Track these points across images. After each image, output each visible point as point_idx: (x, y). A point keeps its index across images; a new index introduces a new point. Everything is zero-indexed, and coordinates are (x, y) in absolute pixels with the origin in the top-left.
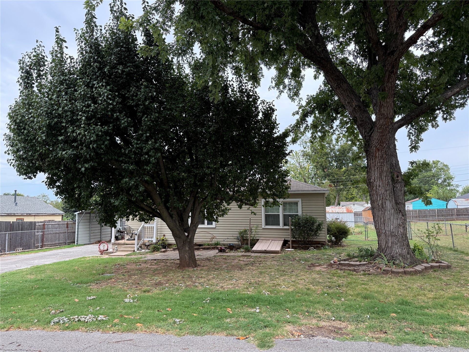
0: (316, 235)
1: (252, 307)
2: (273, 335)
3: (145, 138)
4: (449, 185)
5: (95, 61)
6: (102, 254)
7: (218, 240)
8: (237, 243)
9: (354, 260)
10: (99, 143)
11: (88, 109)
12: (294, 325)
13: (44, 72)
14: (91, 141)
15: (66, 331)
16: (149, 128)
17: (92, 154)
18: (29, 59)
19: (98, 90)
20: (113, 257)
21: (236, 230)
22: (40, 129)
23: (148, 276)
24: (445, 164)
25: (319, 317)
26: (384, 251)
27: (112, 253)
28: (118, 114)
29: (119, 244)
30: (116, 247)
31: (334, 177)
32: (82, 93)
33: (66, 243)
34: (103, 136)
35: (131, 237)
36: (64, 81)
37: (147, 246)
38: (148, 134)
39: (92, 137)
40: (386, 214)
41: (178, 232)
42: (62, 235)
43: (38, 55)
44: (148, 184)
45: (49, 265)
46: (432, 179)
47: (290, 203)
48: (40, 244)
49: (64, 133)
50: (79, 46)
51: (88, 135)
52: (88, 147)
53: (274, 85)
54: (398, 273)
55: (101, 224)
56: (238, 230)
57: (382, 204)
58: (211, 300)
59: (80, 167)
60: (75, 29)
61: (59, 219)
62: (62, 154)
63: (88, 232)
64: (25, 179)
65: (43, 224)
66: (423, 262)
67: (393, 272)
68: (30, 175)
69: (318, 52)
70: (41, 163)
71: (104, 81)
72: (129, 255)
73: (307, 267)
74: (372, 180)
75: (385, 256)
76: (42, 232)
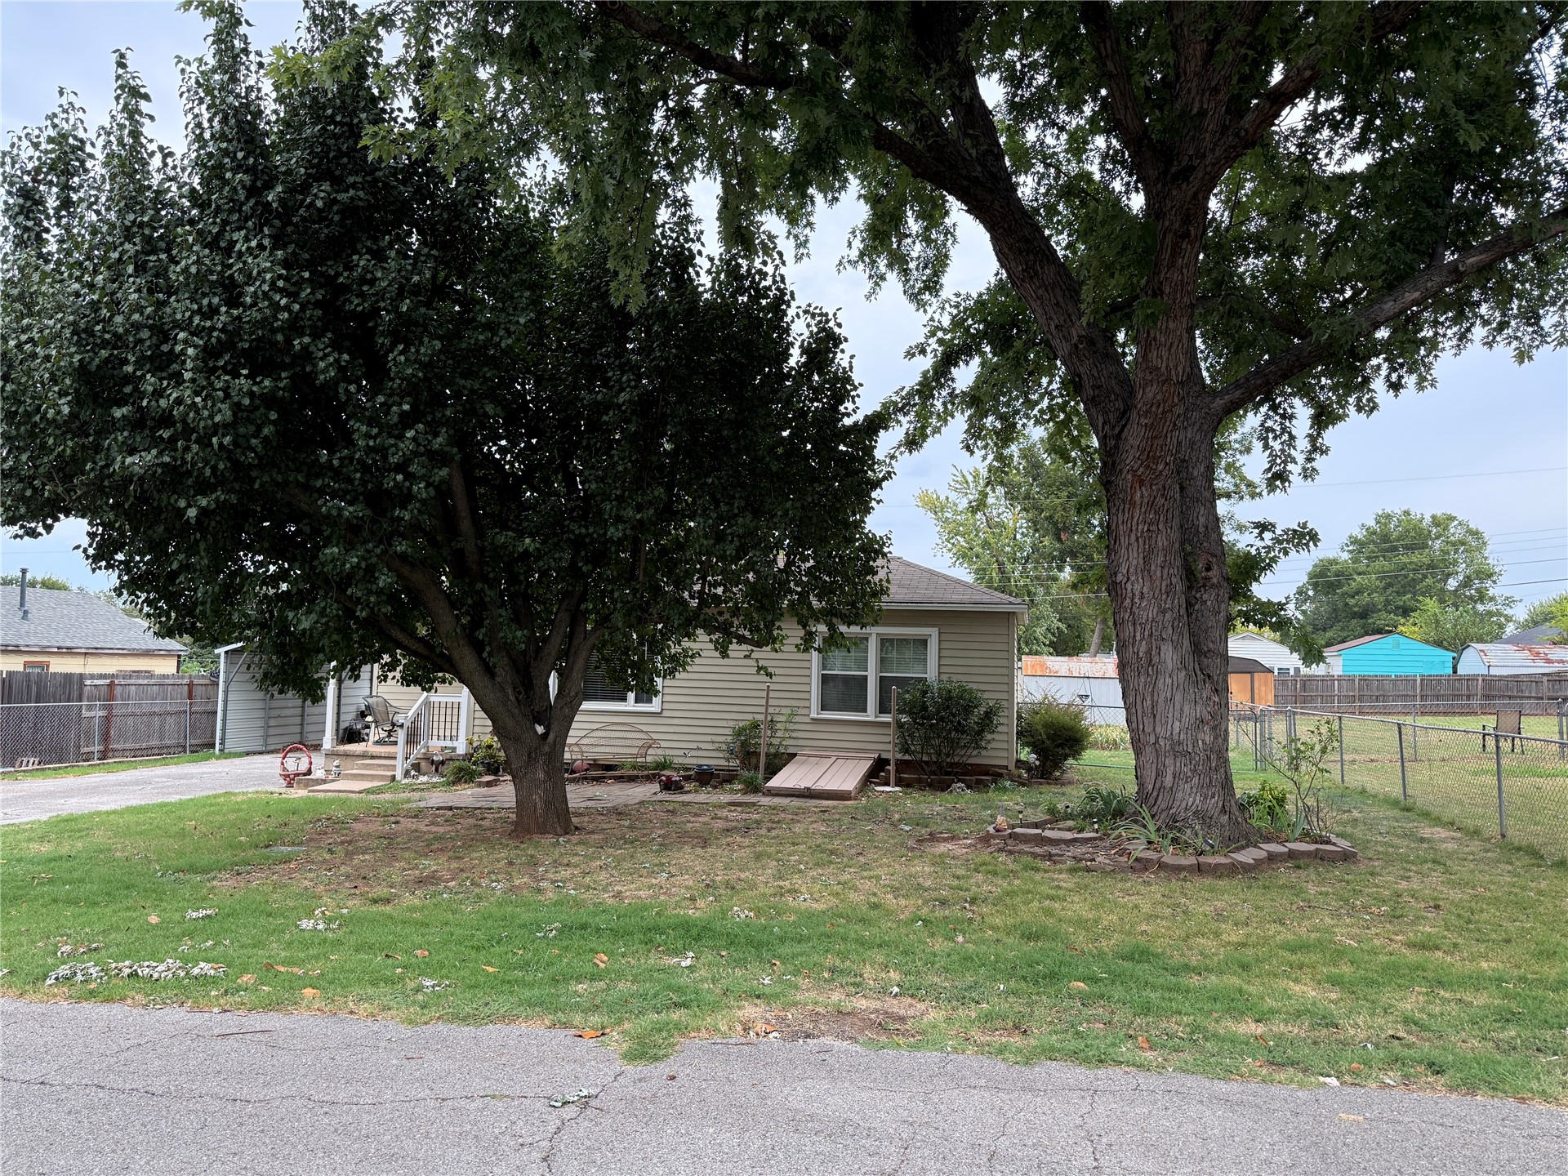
0: (978, 747)
1: (676, 953)
2: (681, 1029)
3: (395, 419)
4: (1482, 597)
5: (239, 167)
6: (290, 785)
7: (668, 752)
8: (723, 763)
9: (1061, 825)
10: (242, 430)
11: (208, 324)
12: (769, 1004)
13: (81, 194)
14: (216, 425)
15: (84, 1004)
16: (412, 389)
17: (221, 466)
18: (31, 151)
19: (245, 263)
20: (322, 795)
21: (724, 724)
22: (54, 380)
23: (406, 855)
24: (1472, 526)
25: (857, 985)
26: (1152, 801)
27: (324, 782)
28: (306, 340)
29: (346, 755)
30: (336, 763)
31: (1092, 560)
32: (193, 270)
33: (184, 747)
34: (257, 408)
35: (389, 736)
36: (135, 229)
37: (438, 766)
38: (406, 407)
39: (220, 411)
40: (1160, 683)
41: (510, 723)
42: (170, 720)
43: (64, 136)
44: (412, 565)
45: (108, 813)
46: (1425, 577)
47: (903, 642)
48: (97, 748)
49: (131, 394)
50: (190, 116)
51: (205, 407)
52: (204, 442)
53: (854, 254)
54: (1178, 869)
55: (267, 691)
56: (731, 724)
57: (1149, 652)
58: (560, 931)
59: (182, 504)
60: (179, 59)
61: (168, 667)
62: (123, 463)
63: (261, 714)
64: (16, 536)
65: (108, 681)
66: (1268, 840)
67: (1162, 866)
68: (33, 525)
69: (964, 159)
70: (60, 490)
71: (266, 230)
72: (373, 792)
73: (911, 843)
74: (1119, 578)
75: (1153, 816)
76: (104, 707)
